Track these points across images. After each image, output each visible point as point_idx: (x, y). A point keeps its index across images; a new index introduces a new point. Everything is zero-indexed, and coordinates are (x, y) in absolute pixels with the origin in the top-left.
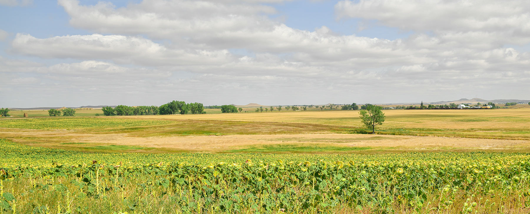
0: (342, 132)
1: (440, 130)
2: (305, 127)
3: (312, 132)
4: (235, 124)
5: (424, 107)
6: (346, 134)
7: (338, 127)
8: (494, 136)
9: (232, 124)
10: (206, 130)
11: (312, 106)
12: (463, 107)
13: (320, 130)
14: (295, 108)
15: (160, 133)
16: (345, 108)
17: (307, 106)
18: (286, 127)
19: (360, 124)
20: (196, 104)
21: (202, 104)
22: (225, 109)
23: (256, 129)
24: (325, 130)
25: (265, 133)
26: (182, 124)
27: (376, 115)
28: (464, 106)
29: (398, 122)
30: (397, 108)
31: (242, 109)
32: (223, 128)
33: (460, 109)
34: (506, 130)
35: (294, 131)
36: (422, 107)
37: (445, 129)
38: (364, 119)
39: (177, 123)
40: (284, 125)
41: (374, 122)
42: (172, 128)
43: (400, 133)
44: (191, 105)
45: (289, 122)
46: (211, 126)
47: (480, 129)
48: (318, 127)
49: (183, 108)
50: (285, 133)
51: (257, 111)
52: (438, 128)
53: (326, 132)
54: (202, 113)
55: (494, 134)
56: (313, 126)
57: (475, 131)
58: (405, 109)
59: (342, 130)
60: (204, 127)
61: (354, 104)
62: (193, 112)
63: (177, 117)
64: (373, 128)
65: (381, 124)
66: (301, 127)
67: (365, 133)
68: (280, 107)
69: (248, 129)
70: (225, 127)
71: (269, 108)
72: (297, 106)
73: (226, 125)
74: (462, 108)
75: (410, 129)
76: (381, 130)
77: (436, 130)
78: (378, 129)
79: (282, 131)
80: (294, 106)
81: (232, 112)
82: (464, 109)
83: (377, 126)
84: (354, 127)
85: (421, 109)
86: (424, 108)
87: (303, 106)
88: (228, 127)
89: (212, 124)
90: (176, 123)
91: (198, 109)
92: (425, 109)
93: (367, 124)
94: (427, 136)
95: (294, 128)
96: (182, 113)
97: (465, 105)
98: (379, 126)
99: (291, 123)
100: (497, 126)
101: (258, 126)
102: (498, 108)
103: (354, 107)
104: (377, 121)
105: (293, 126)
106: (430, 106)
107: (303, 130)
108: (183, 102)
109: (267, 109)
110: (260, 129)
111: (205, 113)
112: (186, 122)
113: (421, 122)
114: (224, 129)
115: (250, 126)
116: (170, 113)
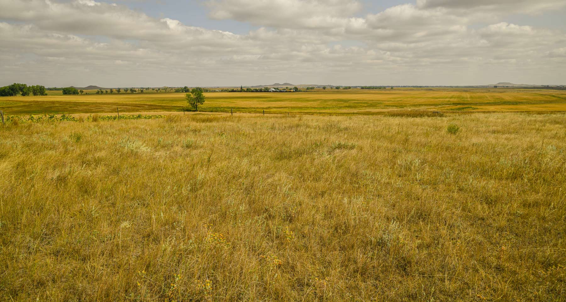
0: (172, 110)
1: (247, 108)
2: (142, 106)
3: (147, 111)
4: (79, 105)
5: (243, 90)
6: (175, 112)
7: (169, 106)
8: (281, 112)
9: (76, 104)
10: (53, 110)
11: (149, 88)
12: (273, 90)
13: (154, 109)
14: (133, 91)
15: (9, 112)
16: (178, 91)
17: (144, 88)
18: (126, 107)
19: (186, 104)
20: (37, 86)
21: (44, 87)
22: (67, 91)
23: (99, 108)
24: (158, 109)
25: (107, 112)
26: (30, 104)
27: (199, 97)
28: (274, 90)
29: (217, 103)
30: (223, 91)
31: (83, 92)
32: (68, 108)
33: (270, 92)
34: (292, 108)
35: (132, 110)
36: (242, 90)
37: (250, 107)
38: (190, 100)
39: (23, 104)
40: (123, 105)
41: (197, 103)
42: (20, 109)
43: (216, 111)
44: (33, 87)
45: (128, 103)
46: (57, 106)
47: (275, 108)
48: (152, 107)
49: (24, 90)
50: (124, 111)
51: (98, 93)
52: (246, 107)
53: (159, 110)
54: (44, 95)
55: (282, 111)
56: (148, 106)
57: (271, 108)
58: (228, 92)
59: (172, 109)
60: (51, 107)
61: (185, 88)
62: (35, 94)
63: (18, 98)
64: (196, 107)
65: (202, 104)
66: (138, 107)
67: (190, 111)
68: (119, 89)
69: (92, 108)
70: (71, 107)
71: (109, 91)
72: (134, 88)
73: (71, 106)
74: (272, 91)
75: (225, 108)
76: (202, 108)
77: (243, 108)
78: (200, 108)
79: (122, 110)
80: (132, 88)
81: (73, 94)
82: (273, 91)
83: (199, 105)
84: (182, 107)
85: (241, 91)
86: (243, 91)
87: (141, 88)
88: (74, 107)
89: (57, 105)
90: (22, 104)
91: (39, 91)
92: (244, 92)
93: (191, 104)
94: (235, 112)
95: (133, 107)
96: (24, 94)
97: (275, 89)
98: (201, 106)
99: (129, 104)
100: (287, 105)
101: (101, 106)
102: (300, 91)
103: (186, 90)
104: (199, 102)
105: (132, 106)
106: (247, 90)
107: (140, 109)
108: (25, 85)
109: (106, 91)
110: (102, 108)
111: (46, 95)
112: (32, 103)
113: (234, 103)
114: (70, 109)
115: (93, 106)
116: (11, 95)
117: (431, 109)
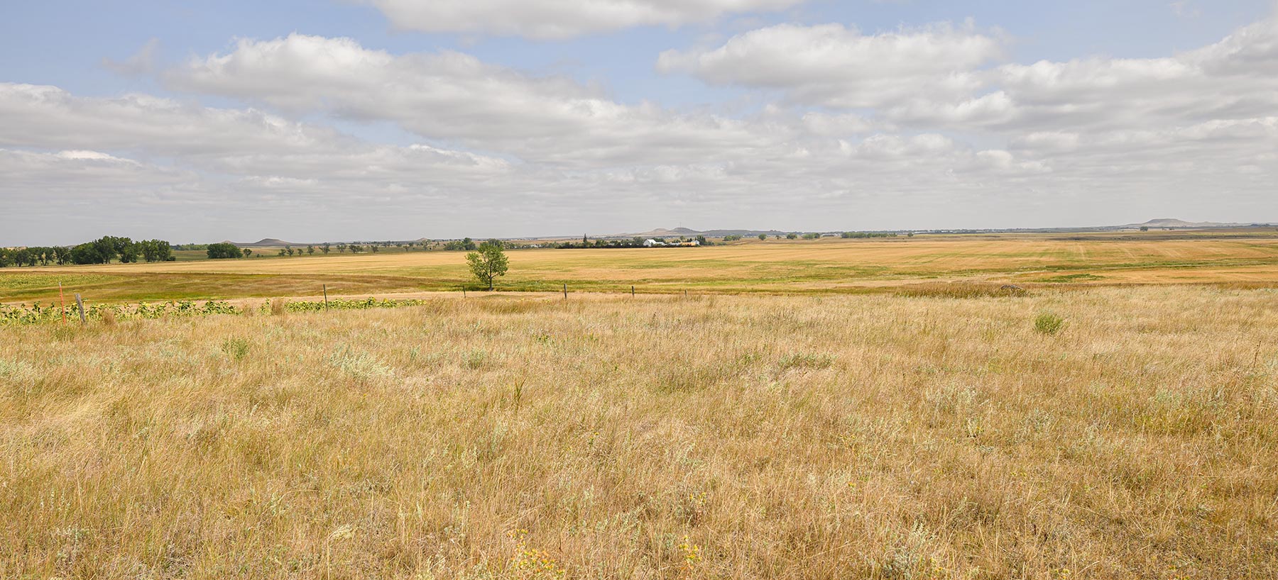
0: (439, 289)
1: (596, 283)
2: (375, 281)
3: (386, 290)
4: (243, 280)
5: (588, 243)
6: (446, 292)
7: (432, 281)
8: (670, 290)
9: (236, 277)
10: (188, 290)
11: (389, 242)
12: (652, 243)
13: (401, 286)
14: (355, 248)
15: (95, 298)
16: (451, 247)
17: (379, 243)
18: (341, 282)
19: (470, 276)
20: (154, 242)
21: (167, 243)
22: (217, 252)
23: (285, 287)
24: (409, 286)
25: (303, 294)
26: (138, 280)
27: (495, 259)
28: (654, 242)
29: (534, 272)
30: (545, 246)
31: (250, 252)
32: (221, 287)
33: (647, 247)
34: (693, 280)
35: (355, 289)
36: (586, 245)
37: (604, 281)
38: (476, 267)
39: (124, 281)
40: (336, 280)
41: (491, 272)
42: (117, 290)
43: (532, 288)
44: (145, 243)
45: (347, 274)
46: (195, 284)
47: (657, 280)
48: (397, 282)
49: (126, 251)
50: (339, 292)
51: (282, 255)
52: (594, 279)
53: (412, 289)
54: (168, 260)
55: (671, 287)
56: (389, 280)
57: (649, 282)
58: (556, 248)
59: (439, 286)
60: (183, 286)
61: (467, 240)
62: (150, 258)
63: (114, 267)
64: (491, 281)
65: (503, 275)
66: (367, 283)
67: (477, 289)
68: (327, 245)
69: (270, 287)
70: (225, 285)
71: (305, 250)
72: (359, 243)
73: (226, 282)
74: (650, 245)
75: (550, 282)
76: (503, 285)
77: (589, 282)
78: (499, 284)
79: (333, 289)
80: (355, 243)
81: (231, 257)
82: (653, 246)
83: (496, 277)
84: (460, 281)
85: (584, 247)
86: (589, 246)
87: (372, 243)
88: (231, 285)
89: (196, 281)
90: (122, 280)
91: (158, 251)
92: (591, 247)
93: (480, 275)
94: (574, 292)
95: (356, 283)
96: (125, 260)
97: (657, 240)
98: (501, 278)
99: (348, 276)
100: (683, 275)
101: (290, 283)
102: (710, 244)
103: (467, 245)
104: (495, 271)
105: (354, 281)
106: (598, 243)
107: (372, 288)
108: (127, 239)
109: (300, 250)
110: (292, 287)
111: (173, 259)
112: (143, 278)
113: (570, 271)
114: (224, 288)
115: (273, 282)
116: (99, 261)
117: (997, 279)
